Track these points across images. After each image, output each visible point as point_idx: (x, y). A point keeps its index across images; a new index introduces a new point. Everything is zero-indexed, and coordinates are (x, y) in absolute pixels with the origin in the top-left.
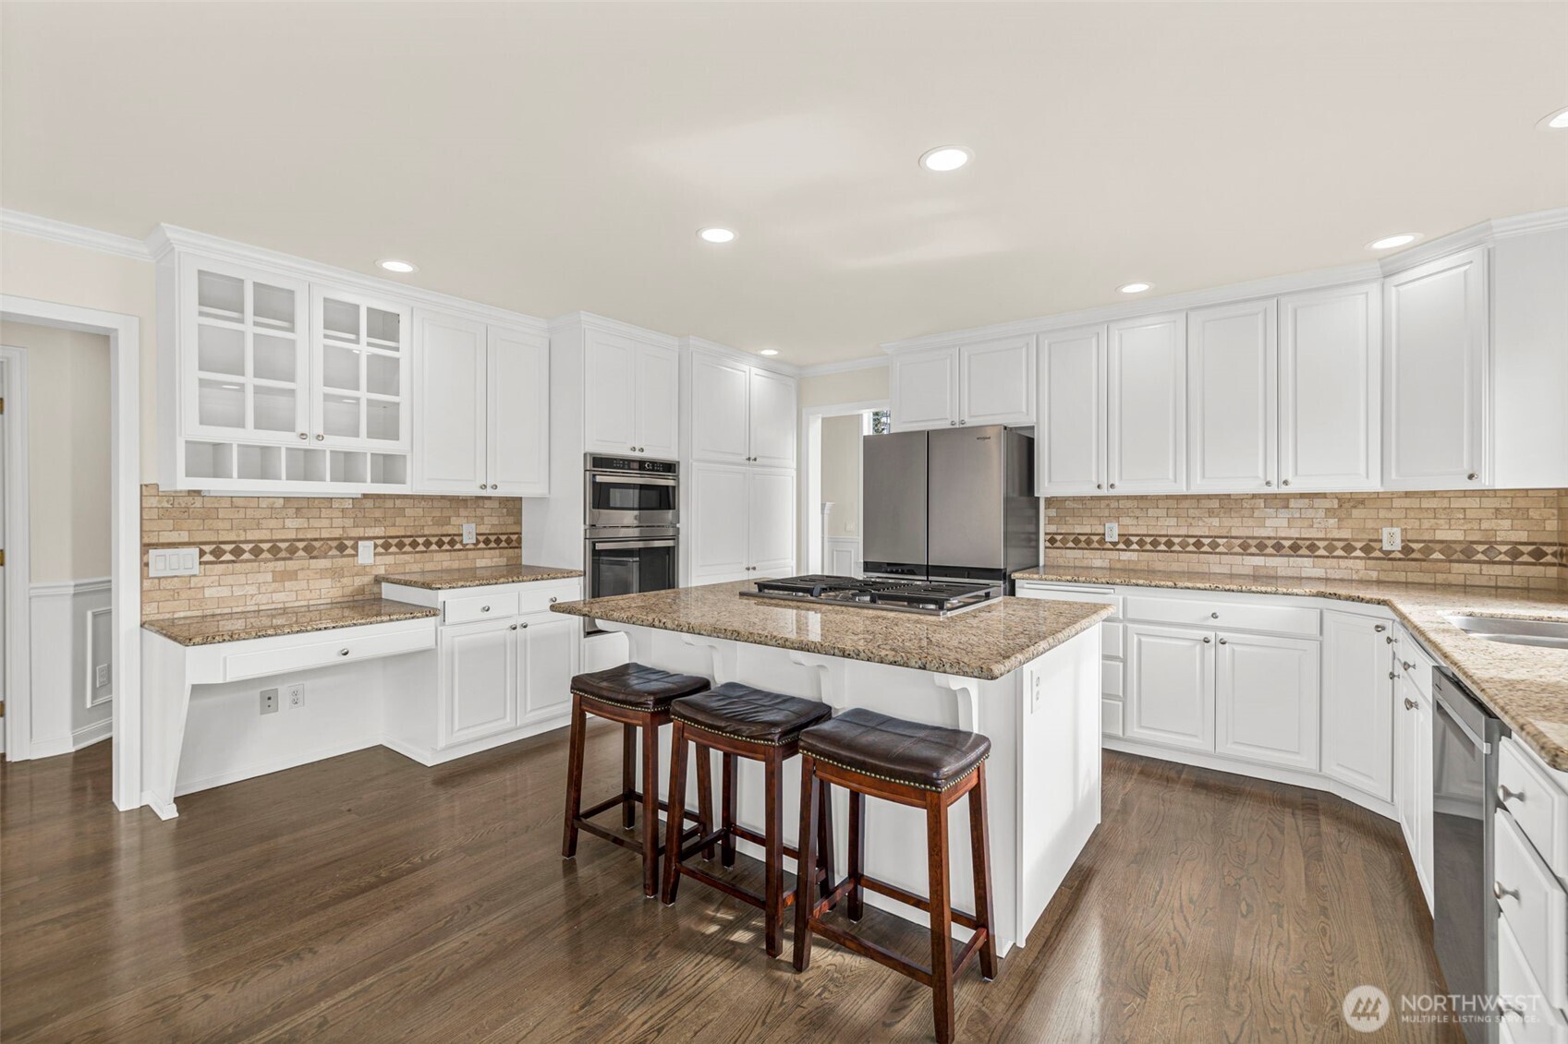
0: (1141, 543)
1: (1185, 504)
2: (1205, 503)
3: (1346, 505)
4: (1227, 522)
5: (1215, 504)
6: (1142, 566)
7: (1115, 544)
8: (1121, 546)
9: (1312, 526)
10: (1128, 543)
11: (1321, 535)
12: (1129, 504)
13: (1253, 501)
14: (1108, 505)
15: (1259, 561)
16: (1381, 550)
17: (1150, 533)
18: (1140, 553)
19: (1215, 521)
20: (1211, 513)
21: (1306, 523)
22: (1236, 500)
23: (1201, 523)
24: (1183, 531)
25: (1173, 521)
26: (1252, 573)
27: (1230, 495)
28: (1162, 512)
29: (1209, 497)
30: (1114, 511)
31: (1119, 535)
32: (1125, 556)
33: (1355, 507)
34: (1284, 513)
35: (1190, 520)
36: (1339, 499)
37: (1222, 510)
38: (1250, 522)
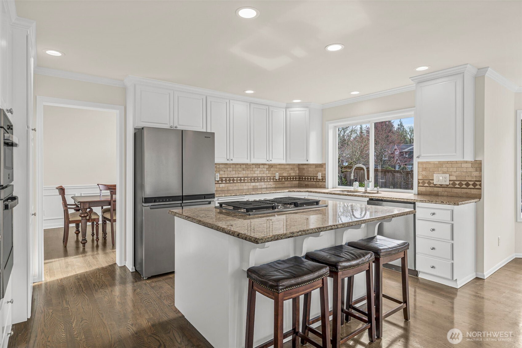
0: (226, 180)
1: (238, 166)
2: (242, 166)
3: (270, 167)
4: (247, 172)
5: (244, 166)
6: (226, 189)
7: (218, 181)
8: (220, 182)
9: (264, 173)
10: (222, 181)
11: (266, 176)
12: (222, 166)
13: (253, 166)
14: (216, 167)
15: (253, 184)
16: (275, 179)
17: (228, 176)
18: (226, 184)
19: (244, 172)
20: (243, 169)
21: (263, 172)
22: (249, 165)
23: (241, 173)
24: (237, 176)
25: (234, 172)
26: (252, 188)
27: (248, 164)
28: (231, 169)
29: (243, 164)
30: (218, 169)
31: (220, 178)
32: (221, 185)
33: (271, 168)
34: (259, 169)
35: (239, 172)
36: (269, 165)
37: (246, 168)
38: (252, 172)
